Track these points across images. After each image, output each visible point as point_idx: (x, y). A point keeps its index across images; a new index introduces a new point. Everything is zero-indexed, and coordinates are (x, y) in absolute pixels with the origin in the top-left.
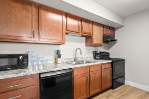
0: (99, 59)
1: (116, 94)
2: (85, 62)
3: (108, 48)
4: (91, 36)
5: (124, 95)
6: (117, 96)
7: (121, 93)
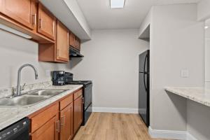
0: (64, 84)
1: (90, 130)
2: (40, 92)
3: (71, 67)
4: (54, 44)
5: (98, 127)
6: (91, 132)
7: (94, 126)
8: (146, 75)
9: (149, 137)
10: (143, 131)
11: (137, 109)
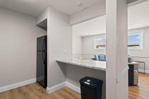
8: (44, 53)
9: (48, 94)
10: (43, 92)
11: (35, 79)
